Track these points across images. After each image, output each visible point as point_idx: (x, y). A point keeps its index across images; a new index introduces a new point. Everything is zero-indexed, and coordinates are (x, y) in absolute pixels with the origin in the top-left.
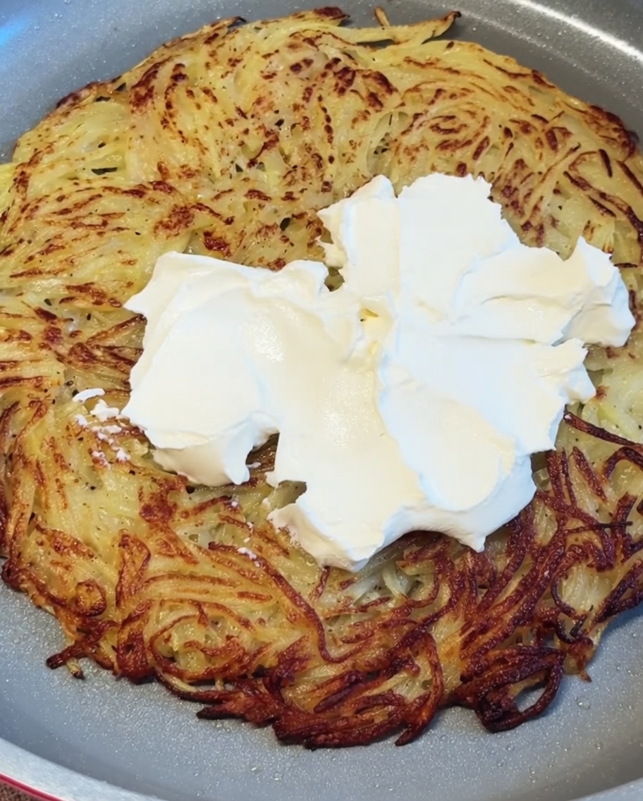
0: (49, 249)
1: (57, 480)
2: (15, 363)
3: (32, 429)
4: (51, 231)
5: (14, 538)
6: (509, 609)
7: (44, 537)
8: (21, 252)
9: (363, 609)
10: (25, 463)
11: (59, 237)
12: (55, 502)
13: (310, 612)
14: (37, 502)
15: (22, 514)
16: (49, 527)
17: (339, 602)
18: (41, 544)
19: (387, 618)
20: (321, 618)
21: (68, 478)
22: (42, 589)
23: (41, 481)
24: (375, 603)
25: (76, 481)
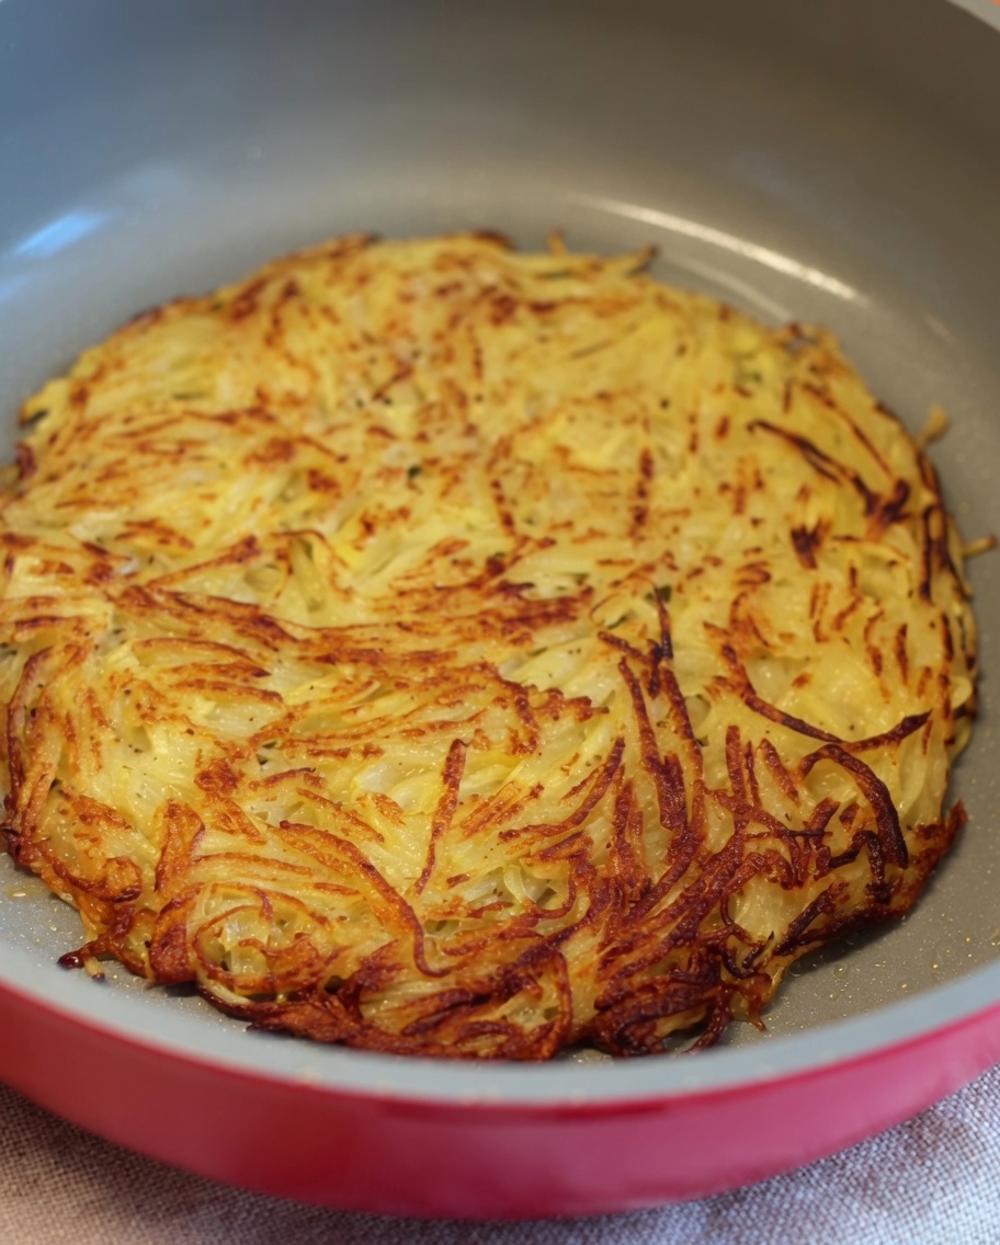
0: (109, 474)
1: (92, 738)
2: (49, 600)
3: (64, 678)
4: (112, 456)
5: (29, 805)
6: (664, 925)
7: (67, 805)
8: (71, 479)
9: (476, 914)
10: (52, 717)
11: (121, 462)
12: (86, 762)
13: (407, 912)
14: (63, 764)
15: (43, 777)
16: (76, 794)
17: (445, 901)
18: (64, 812)
19: (505, 927)
20: (422, 922)
21: (106, 737)
22: (59, 870)
23: (71, 737)
24: (491, 908)
25: (117, 740)
